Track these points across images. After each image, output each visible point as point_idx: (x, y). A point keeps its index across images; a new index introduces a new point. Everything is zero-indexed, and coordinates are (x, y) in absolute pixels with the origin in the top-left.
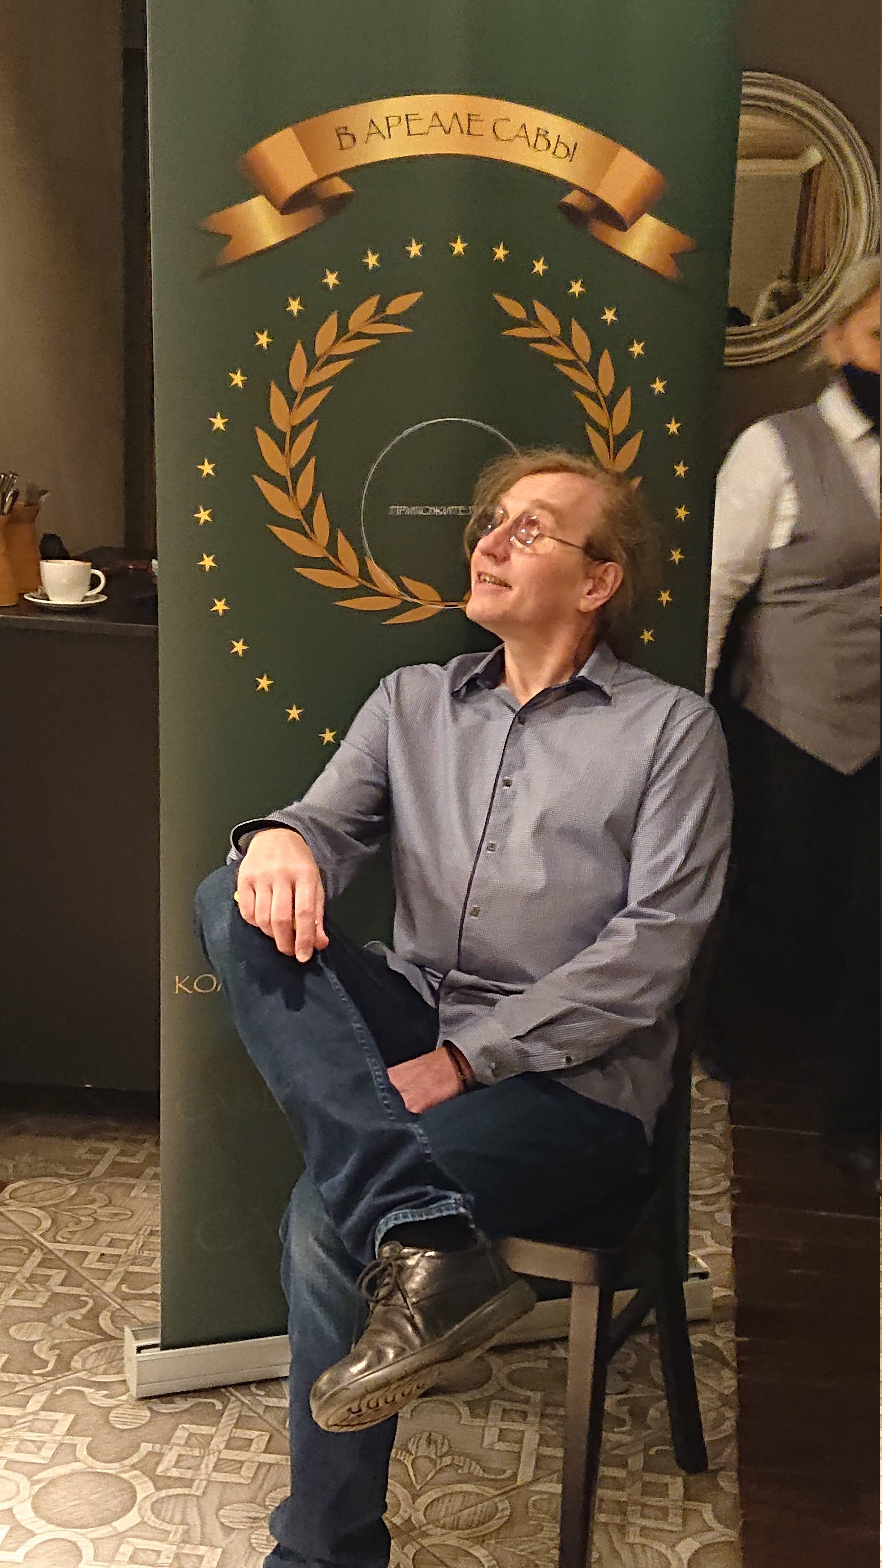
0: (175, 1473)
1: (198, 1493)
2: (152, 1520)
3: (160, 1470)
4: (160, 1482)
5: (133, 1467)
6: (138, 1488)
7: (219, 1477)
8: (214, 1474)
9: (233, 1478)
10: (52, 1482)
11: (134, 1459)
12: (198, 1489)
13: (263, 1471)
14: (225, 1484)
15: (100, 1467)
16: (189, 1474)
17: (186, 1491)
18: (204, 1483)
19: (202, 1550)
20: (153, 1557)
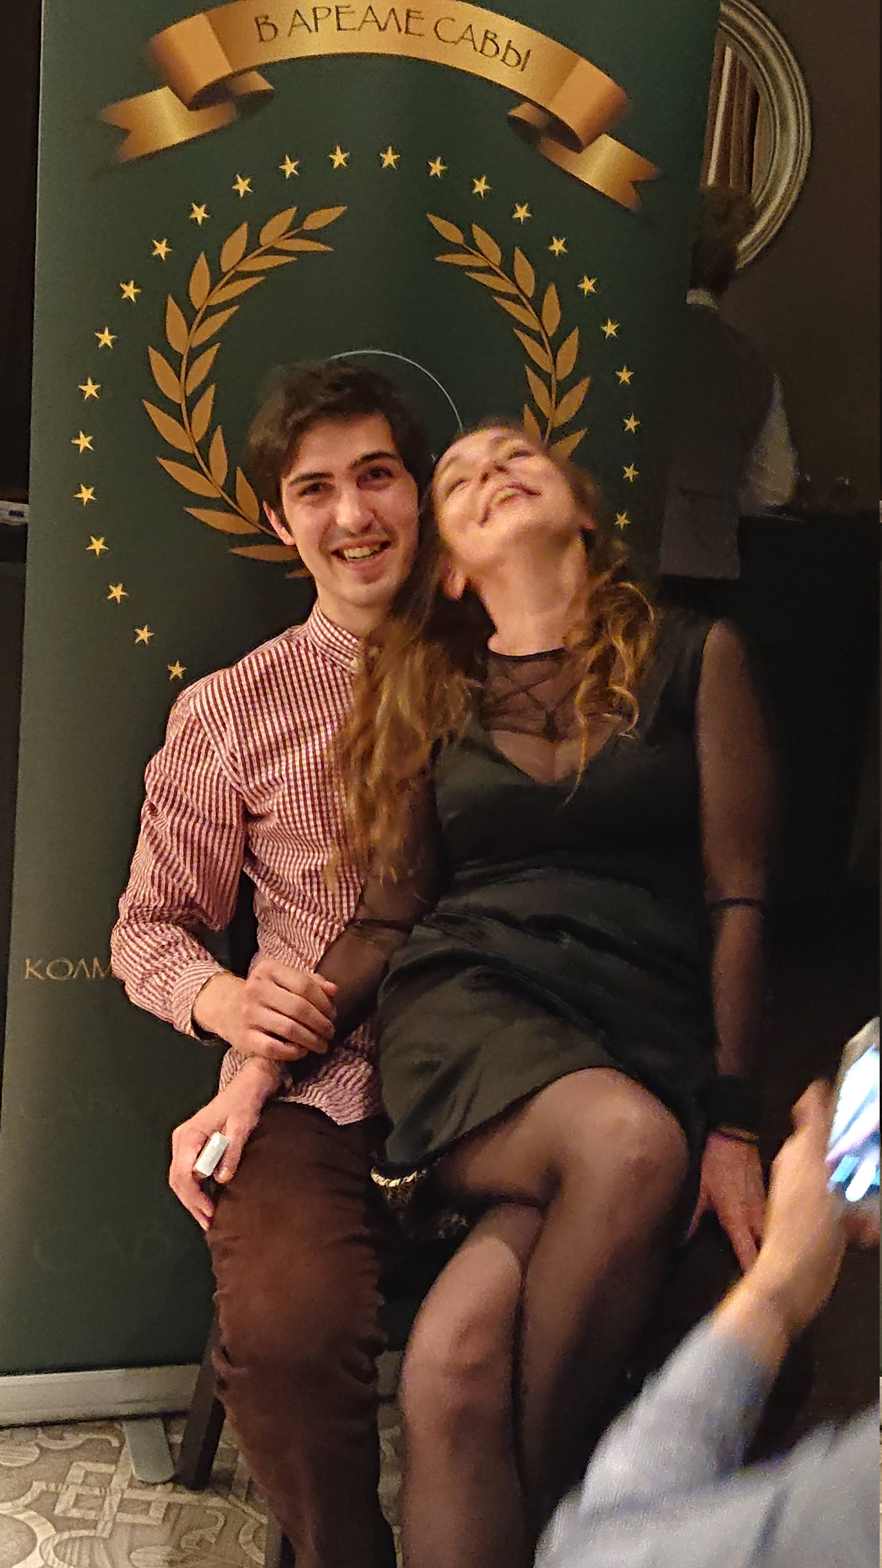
1: (106, 1535)
8: (121, 1515)
9: (141, 1519)
12: (103, 1530)
13: (174, 1511)
14: (133, 1526)
17: (91, 1533)
18: (110, 1525)
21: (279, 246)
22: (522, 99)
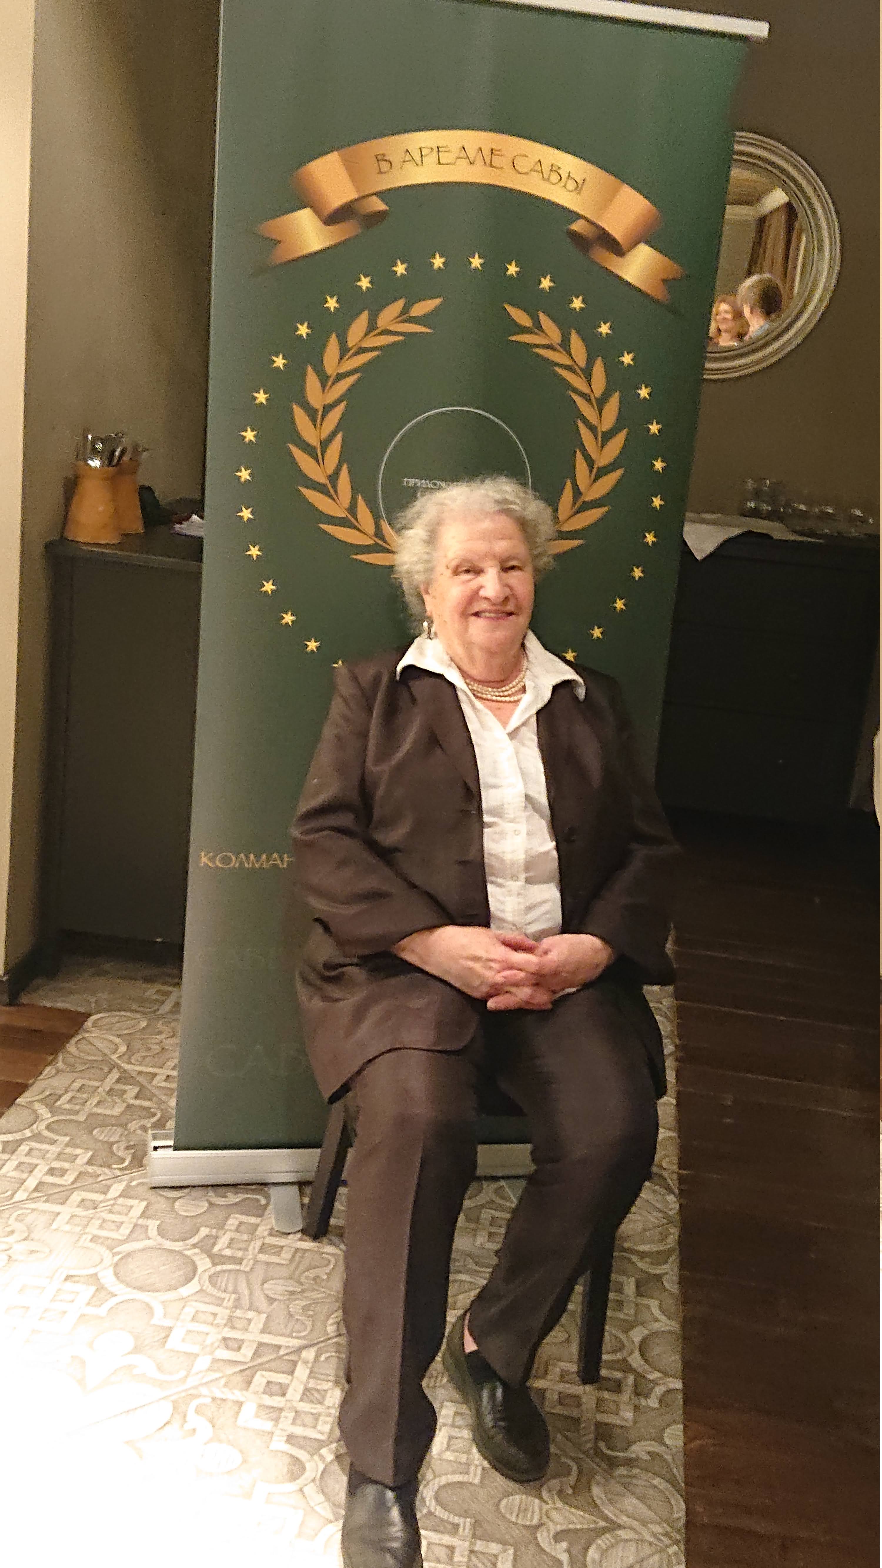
0: (228, 1252)
1: (248, 1269)
2: (210, 1289)
3: (216, 1249)
4: (217, 1259)
5: (194, 1246)
6: (198, 1263)
7: (263, 1257)
8: (260, 1255)
9: (274, 1259)
10: (129, 1255)
11: (195, 1240)
12: (247, 1265)
13: (299, 1254)
14: (268, 1264)
15: (168, 1244)
16: (240, 1254)
17: (238, 1267)
18: (252, 1262)
19: (251, 1314)
20: (211, 1318)
21: (392, 328)
22: (578, 216)
